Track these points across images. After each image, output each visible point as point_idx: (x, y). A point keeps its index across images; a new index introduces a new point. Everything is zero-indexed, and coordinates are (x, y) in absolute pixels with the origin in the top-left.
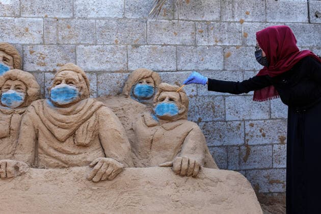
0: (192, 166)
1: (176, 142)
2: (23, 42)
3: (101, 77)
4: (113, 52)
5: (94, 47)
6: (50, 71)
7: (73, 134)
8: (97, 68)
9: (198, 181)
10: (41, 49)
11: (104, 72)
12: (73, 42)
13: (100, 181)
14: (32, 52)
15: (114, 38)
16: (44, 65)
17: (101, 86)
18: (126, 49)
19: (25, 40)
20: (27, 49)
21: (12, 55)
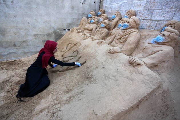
0: (134, 62)
2: (138, 9)
3: (159, 23)
4: (168, 12)
5: (161, 10)
6: (142, 19)
7: (120, 38)
8: (158, 19)
10: (143, 12)
11: (161, 21)
12: (153, 8)
14: (139, 13)
15: (172, 6)
16: (142, 17)
17: (157, 26)
18: (175, 11)
19: (139, 9)
20: (139, 11)
21: (131, 13)
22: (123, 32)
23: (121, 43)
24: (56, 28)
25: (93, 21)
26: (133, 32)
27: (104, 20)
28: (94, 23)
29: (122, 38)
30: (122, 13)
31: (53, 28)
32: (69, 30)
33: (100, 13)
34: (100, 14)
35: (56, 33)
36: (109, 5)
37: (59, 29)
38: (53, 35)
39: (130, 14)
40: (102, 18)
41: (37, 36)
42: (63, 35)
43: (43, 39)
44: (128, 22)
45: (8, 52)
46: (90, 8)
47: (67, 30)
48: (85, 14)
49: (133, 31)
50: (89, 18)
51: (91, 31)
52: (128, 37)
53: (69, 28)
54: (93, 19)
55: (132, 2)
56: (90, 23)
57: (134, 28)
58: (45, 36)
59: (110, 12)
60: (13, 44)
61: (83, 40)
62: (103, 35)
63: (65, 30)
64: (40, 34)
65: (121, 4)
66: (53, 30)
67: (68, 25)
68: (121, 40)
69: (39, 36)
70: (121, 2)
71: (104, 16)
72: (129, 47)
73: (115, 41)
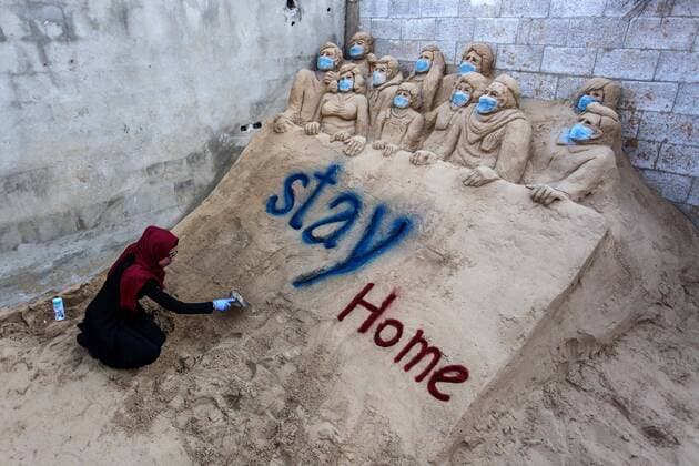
0: (545, 196)
1: (570, 166)
2: (498, 42)
3: (563, 80)
4: (581, 55)
5: (563, 49)
6: (516, 71)
7: (481, 140)
8: (560, 71)
9: (546, 210)
10: (512, 49)
11: (567, 75)
12: (542, 43)
13: (469, 185)
14: (504, 52)
15: (585, 40)
16: (512, 64)
17: (560, 89)
18: (596, 53)
19: (501, 40)
20: (501, 48)
21: (481, 56)
22: (484, 122)
23: (487, 152)
24: (215, 126)
25: (349, 83)
26: (512, 120)
27: (389, 78)
28: (354, 90)
29: (485, 139)
30: (444, 51)
31: (208, 129)
32: (258, 125)
33: (361, 47)
34: (360, 53)
35: (217, 147)
36: (389, 20)
37: (226, 130)
38: (209, 155)
39: (478, 58)
40: (382, 70)
41: (156, 173)
42: (240, 149)
43: (176, 180)
44: (493, 94)
45: (58, 257)
46: (318, 30)
47: (250, 128)
48: (304, 59)
49: (512, 117)
50: (326, 71)
51: (352, 122)
52: (504, 133)
53: (257, 121)
54: (344, 76)
55: (474, 18)
56: (339, 91)
57: (510, 107)
58: (181, 164)
59: (396, 42)
60: (73, 222)
61: (347, 158)
62: (412, 131)
63: (244, 128)
64: (166, 163)
65: (438, 22)
66: (207, 138)
67: (255, 107)
68: (486, 145)
69: (161, 170)
70: (434, 15)
71: (387, 62)
72: (514, 160)
73: (466, 149)
